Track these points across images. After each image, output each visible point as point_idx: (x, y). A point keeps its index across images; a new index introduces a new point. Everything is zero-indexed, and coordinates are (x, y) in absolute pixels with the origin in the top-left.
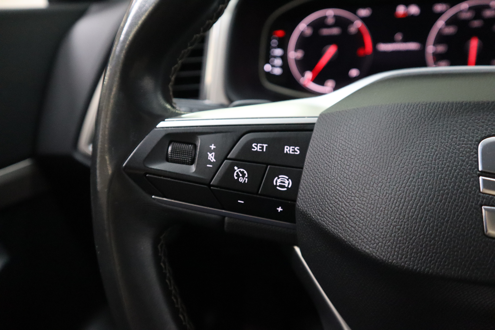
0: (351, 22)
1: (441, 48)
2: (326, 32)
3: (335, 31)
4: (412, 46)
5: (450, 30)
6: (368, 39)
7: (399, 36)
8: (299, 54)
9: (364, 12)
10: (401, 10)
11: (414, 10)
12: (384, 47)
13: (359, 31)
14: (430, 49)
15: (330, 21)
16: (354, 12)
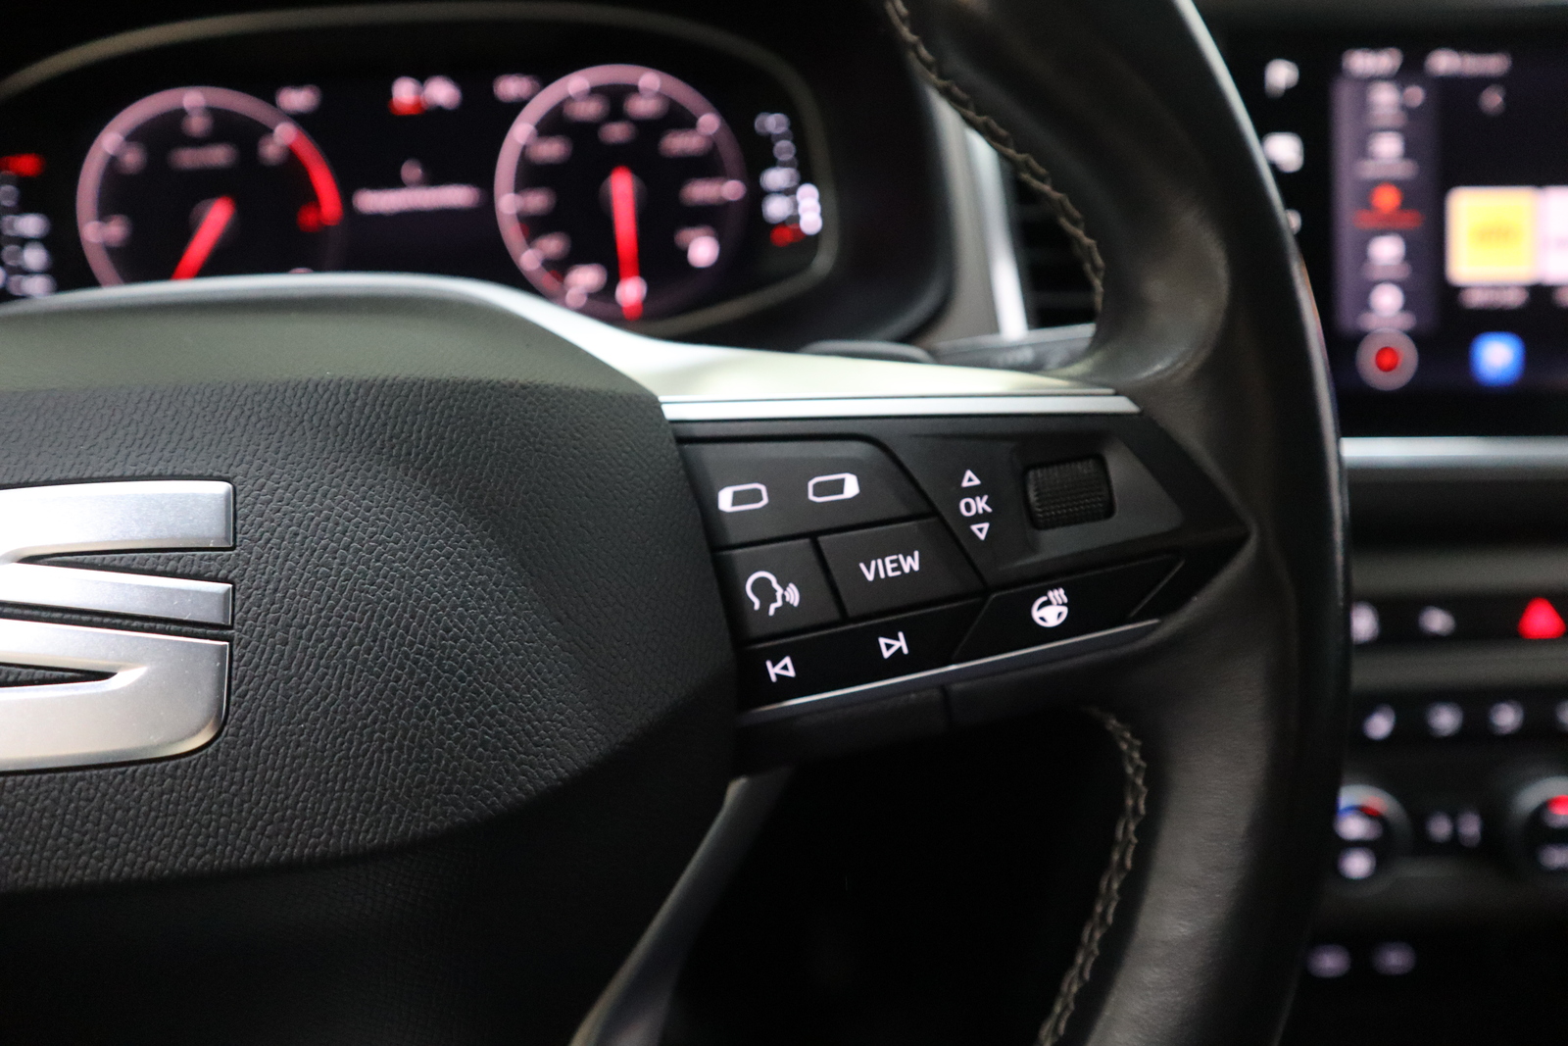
0: (267, 131)
1: (537, 201)
2: (188, 158)
3: (218, 155)
4: (456, 196)
5: (552, 150)
6: (323, 180)
7: (411, 171)
8: (116, 230)
9: (298, 99)
10: (404, 92)
11: (442, 92)
12: (375, 201)
13: (291, 155)
14: (508, 203)
15: (197, 124)
16: (269, 97)
